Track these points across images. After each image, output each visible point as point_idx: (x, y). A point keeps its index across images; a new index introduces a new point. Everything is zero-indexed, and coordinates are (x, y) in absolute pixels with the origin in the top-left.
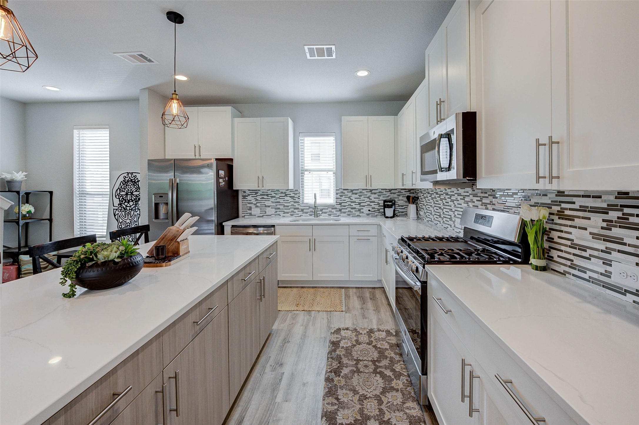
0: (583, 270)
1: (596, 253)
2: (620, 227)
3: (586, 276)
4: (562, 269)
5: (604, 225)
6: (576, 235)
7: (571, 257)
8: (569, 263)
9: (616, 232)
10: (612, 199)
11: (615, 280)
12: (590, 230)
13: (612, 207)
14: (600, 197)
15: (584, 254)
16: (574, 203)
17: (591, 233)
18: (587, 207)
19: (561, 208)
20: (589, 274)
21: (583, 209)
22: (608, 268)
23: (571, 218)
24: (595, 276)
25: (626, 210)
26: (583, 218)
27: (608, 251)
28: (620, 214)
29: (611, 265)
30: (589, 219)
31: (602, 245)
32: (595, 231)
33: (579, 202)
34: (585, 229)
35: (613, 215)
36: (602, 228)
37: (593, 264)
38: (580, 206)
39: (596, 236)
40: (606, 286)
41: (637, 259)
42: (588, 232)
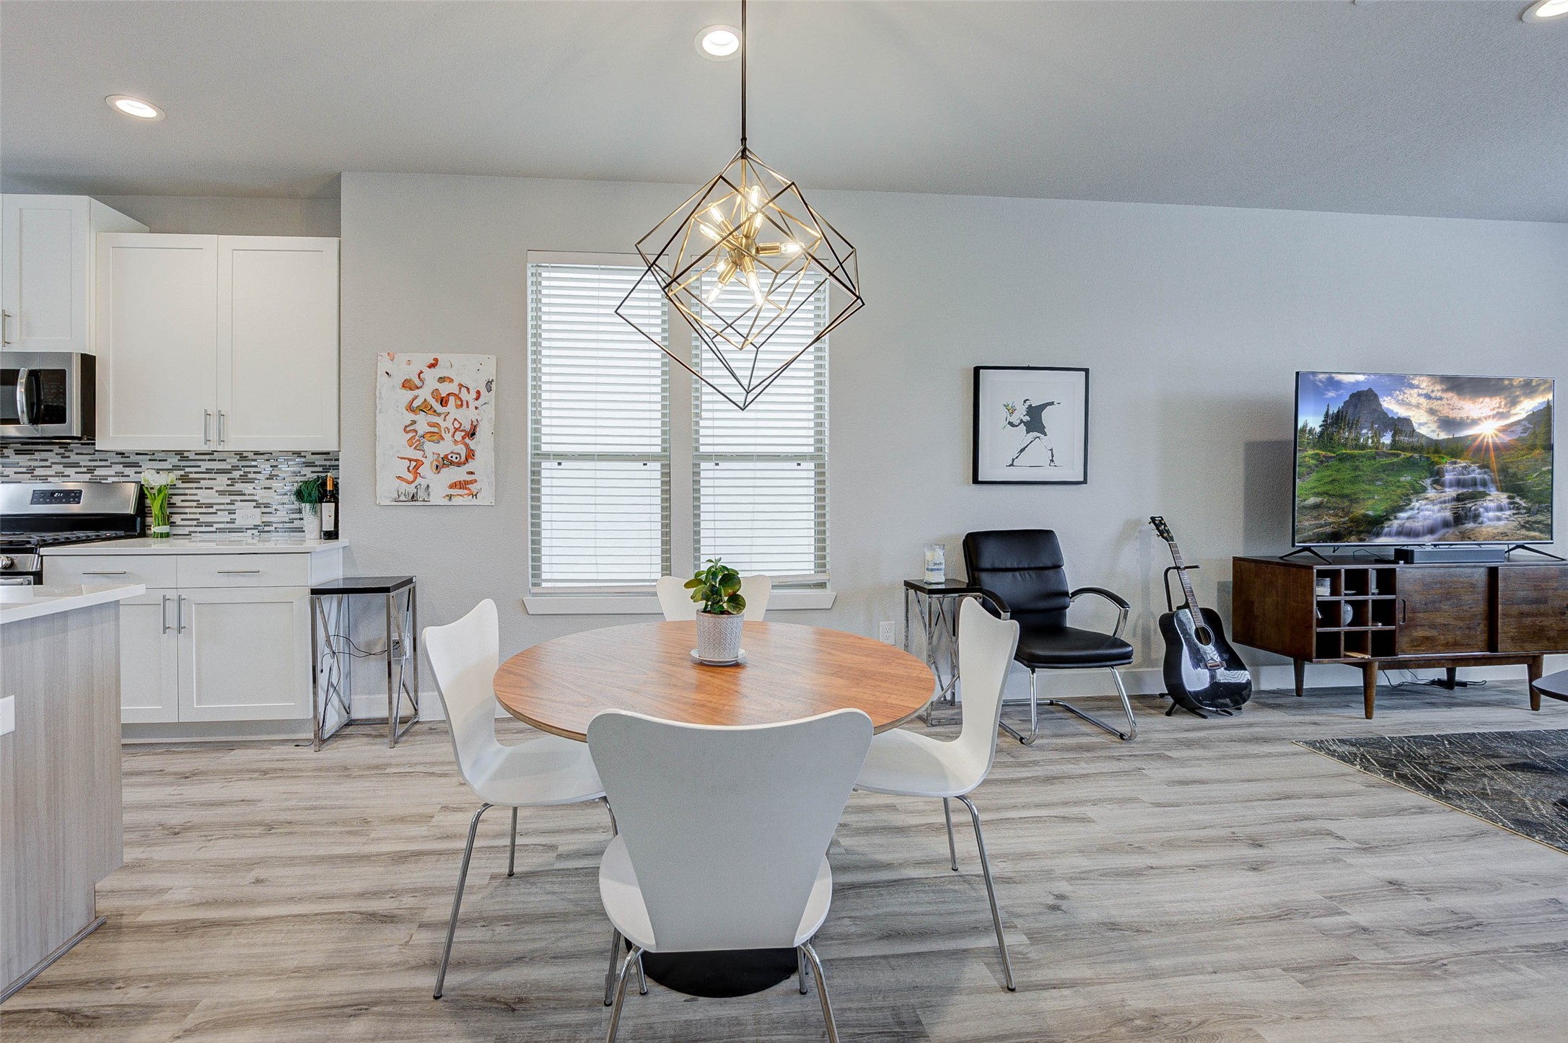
0: (210, 524)
1: (222, 507)
2: (242, 482)
3: (213, 529)
4: (186, 530)
5: (229, 482)
6: (203, 496)
7: (198, 516)
8: (195, 523)
9: (239, 486)
10: (234, 461)
11: (238, 524)
12: (215, 489)
13: (235, 468)
14: (225, 460)
15: (211, 510)
16: (199, 466)
17: (217, 491)
18: (213, 469)
19: (185, 473)
20: (216, 526)
21: (209, 471)
22: (233, 516)
23: (197, 481)
24: (222, 526)
25: (247, 469)
26: (209, 479)
27: (232, 503)
28: (242, 473)
29: (235, 513)
30: (215, 479)
31: (227, 499)
32: (221, 489)
33: (205, 466)
34: (212, 488)
35: (236, 474)
36: (227, 485)
37: (221, 516)
38: (206, 469)
39: (221, 493)
40: (231, 531)
41: (254, 504)
42: (214, 491)
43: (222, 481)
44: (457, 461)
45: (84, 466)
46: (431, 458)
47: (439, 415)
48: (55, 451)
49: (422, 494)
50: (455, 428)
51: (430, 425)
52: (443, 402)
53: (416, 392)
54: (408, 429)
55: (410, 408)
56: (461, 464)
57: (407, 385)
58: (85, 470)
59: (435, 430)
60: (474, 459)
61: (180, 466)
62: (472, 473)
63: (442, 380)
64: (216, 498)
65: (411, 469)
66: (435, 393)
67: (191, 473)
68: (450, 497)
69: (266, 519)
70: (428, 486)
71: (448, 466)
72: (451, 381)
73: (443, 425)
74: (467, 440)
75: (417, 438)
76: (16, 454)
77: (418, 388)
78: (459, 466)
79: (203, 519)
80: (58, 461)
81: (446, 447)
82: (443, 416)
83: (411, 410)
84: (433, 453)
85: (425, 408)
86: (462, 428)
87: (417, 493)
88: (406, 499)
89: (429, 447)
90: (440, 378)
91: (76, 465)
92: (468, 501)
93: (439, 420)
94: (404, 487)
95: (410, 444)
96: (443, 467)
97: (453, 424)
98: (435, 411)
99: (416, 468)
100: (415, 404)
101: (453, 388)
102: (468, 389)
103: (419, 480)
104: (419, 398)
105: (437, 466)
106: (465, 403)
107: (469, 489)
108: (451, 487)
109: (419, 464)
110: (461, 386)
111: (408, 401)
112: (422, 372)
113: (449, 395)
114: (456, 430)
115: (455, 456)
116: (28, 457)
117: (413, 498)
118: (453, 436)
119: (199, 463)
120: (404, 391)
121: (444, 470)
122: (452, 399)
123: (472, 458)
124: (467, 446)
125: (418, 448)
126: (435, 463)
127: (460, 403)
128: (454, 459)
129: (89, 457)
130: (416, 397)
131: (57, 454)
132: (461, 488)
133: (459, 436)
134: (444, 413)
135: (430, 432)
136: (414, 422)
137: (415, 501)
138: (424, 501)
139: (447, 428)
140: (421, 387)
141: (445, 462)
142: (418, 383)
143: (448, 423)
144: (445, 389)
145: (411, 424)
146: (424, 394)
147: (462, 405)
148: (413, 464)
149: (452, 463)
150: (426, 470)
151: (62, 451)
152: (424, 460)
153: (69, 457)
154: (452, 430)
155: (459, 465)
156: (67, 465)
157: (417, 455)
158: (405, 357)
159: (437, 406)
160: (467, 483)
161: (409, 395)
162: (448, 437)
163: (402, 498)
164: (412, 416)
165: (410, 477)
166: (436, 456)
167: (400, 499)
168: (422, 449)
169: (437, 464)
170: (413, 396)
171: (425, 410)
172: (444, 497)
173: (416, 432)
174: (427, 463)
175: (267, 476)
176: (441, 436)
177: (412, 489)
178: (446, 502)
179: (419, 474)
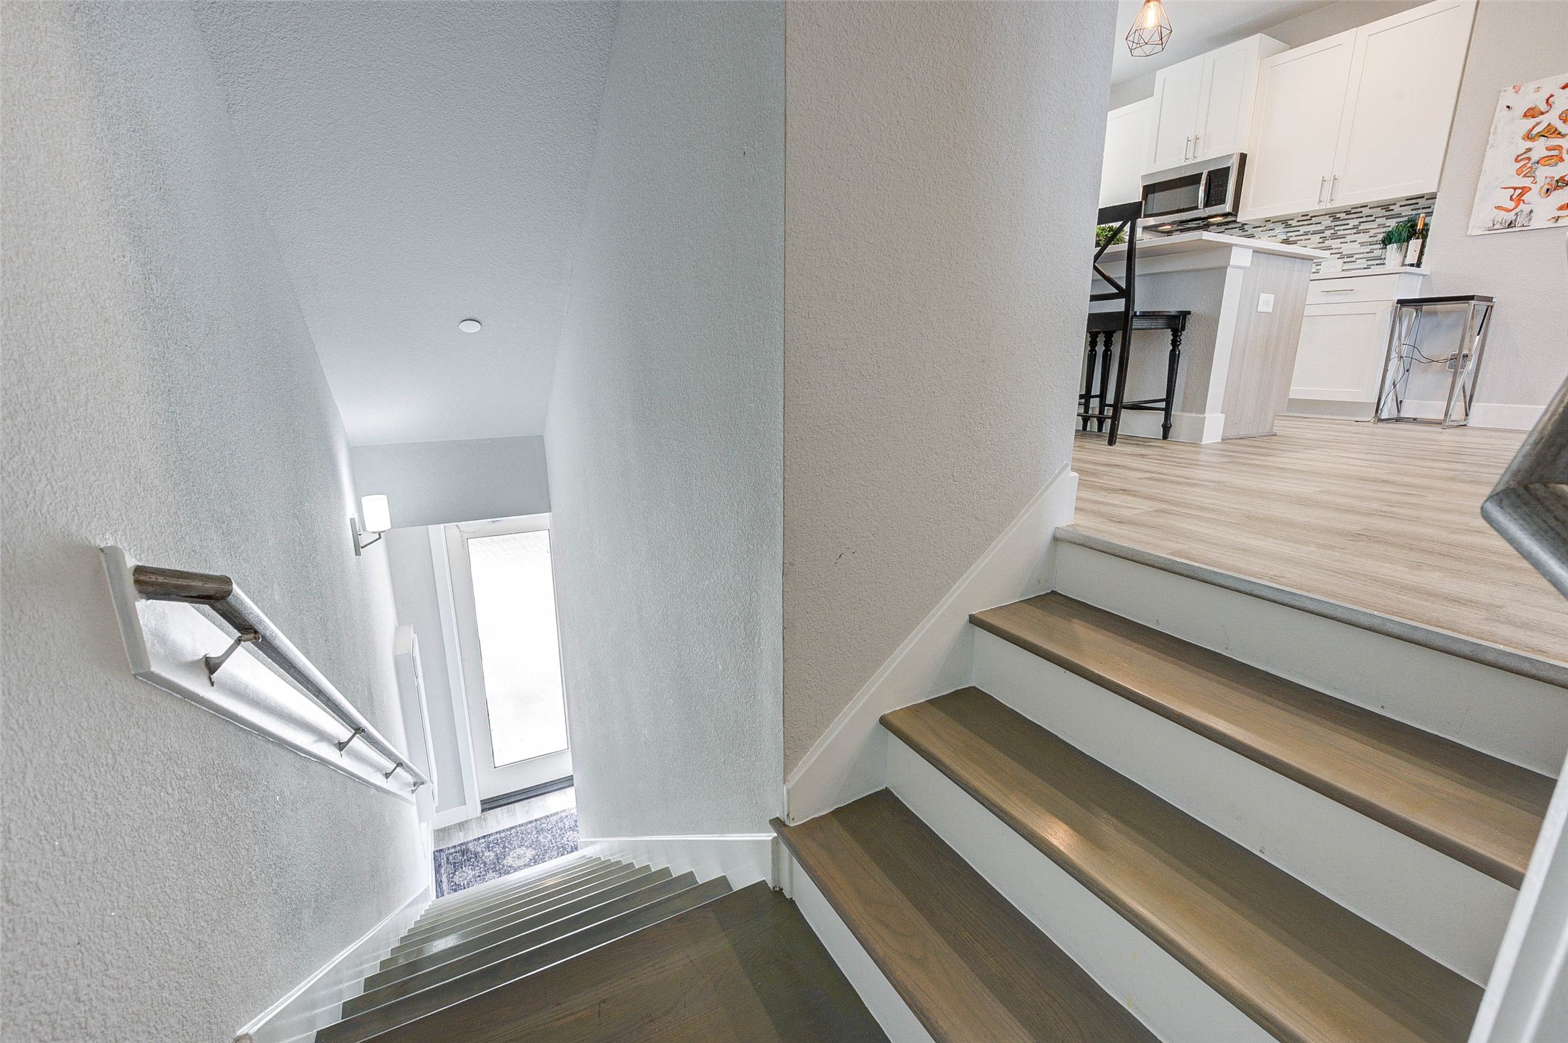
2: (1331, 239)
5: (1321, 240)
9: (1328, 243)
11: (1322, 273)
12: (1309, 247)
13: (1328, 228)
16: (1299, 231)
18: (1310, 232)
19: (1288, 237)
21: (1306, 233)
22: (1318, 267)
25: (1336, 228)
26: (1305, 240)
28: (1332, 231)
29: (1322, 265)
30: (1310, 240)
32: (1314, 246)
33: (1304, 229)
34: (1306, 247)
35: (1328, 233)
36: (1319, 243)
38: (1304, 233)
41: (1338, 256)
43: (1316, 238)
46: (1541, 182)
47: (1563, 136)
49: (1521, 220)
51: (1548, 149)
53: (1540, 118)
54: (1520, 158)
57: (1530, 114)
59: (1555, 153)
65: (1514, 197)
66: (1564, 115)
68: (1557, 219)
70: (1531, 211)
71: (1561, 187)
75: (1529, 165)
77: (1542, 113)
83: (1528, 138)
84: (1546, 177)
85: (1548, 132)
87: (1516, 220)
88: (1502, 227)
89: (1543, 172)
93: (1563, 142)
94: (1502, 215)
95: (1519, 172)
96: (1555, 189)
98: (1560, 133)
99: (1521, 195)
100: (1535, 131)
103: (1522, 206)
104: (1541, 124)
105: (1548, 190)
108: (1561, 207)
109: (1525, 190)
111: (1528, 129)
112: (1552, 96)
117: (1510, 225)
119: (1299, 228)
120: (1525, 120)
121: (1555, 194)
125: (1528, 175)
126: (1547, 187)
130: (1538, 124)
135: (1547, 157)
136: (1529, 150)
137: (1512, 227)
138: (1523, 226)
140: (1546, 112)
141: (1561, 183)
142: (1543, 107)
145: (1525, 153)
146: (1551, 117)
148: (1519, 192)
150: (1533, 197)
152: (1532, 186)
157: (1527, 182)
158: (1533, 85)
159: (1564, 128)
161: (1530, 123)
163: (1497, 226)
164: (1529, 144)
165: (1512, 204)
166: (1550, 179)
167: (1495, 227)
168: (1534, 175)
169: (1548, 187)
170: (1534, 123)
171: (1546, 135)
172: (1549, 220)
173: (1529, 159)
174: (1535, 188)
175: (1355, 231)
176: (1561, 158)
177: (1511, 216)
178: (1551, 224)
179: (1523, 201)
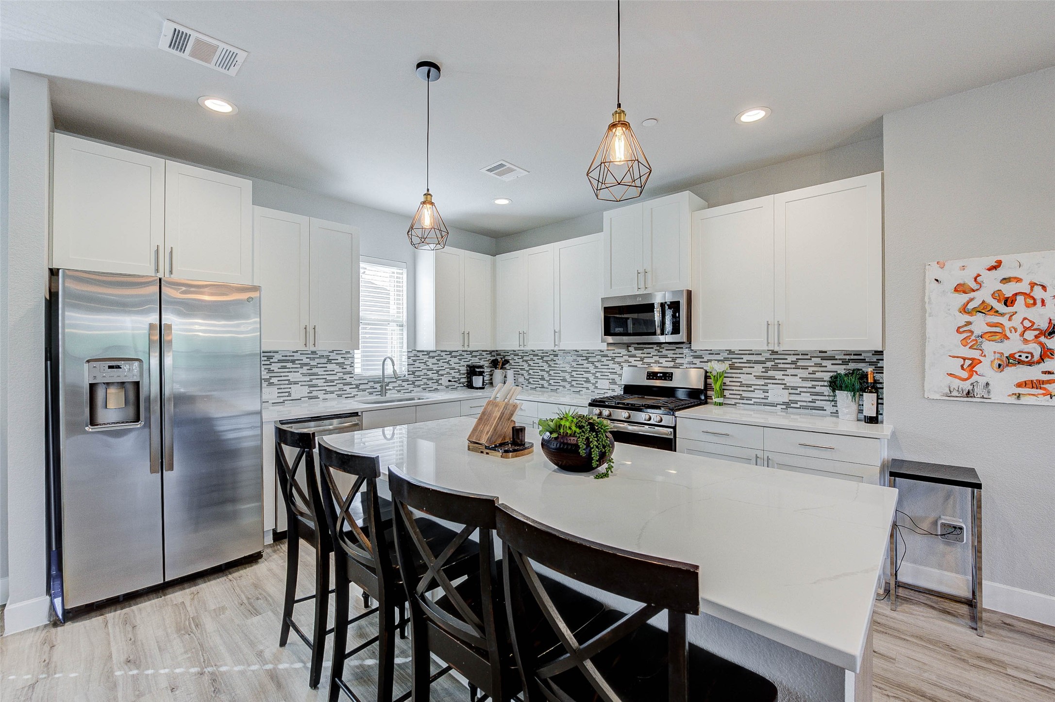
0: (749, 399)
1: (758, 387)
2: (773, 370)
3: (752, 402)
4: (733, 402)
5: (764, 370)
6: (744, 379)
7: (741, 393)
8: (739, 397)
9: (770, 373)
10: (768, 355)
11: (770, 400)
12: (753, 374)
13: (768, 360)
14: (761, 354)
15: (750, 389)
16: (742, 358)
17: (754, 376)
18: (752, 361)
19: (732, 363)
20: (754, 400)
21: (749, 362)
22: (766, 394)
23: (740, 368)
24: (758, 400)
25: (777, 361)
26: (748, 367)
27: (766, 385)
28: (773, 364)
29: (768, 392)
30: (754, 367)
31: (762, 382)
32: (758, 374)
33: (746, 358)
34: (751, 374)
35: (769, 364)
36: (762, 372)
37: (757, 394)
38: (747, 361)
39: (758, 377)
40: (765, 405)
41: (783, 386)
42: (753, 375)
43: (758, 369)
44: (1027, 360)
45: (670, 357)
46: (990, 357)
47: (1002, 315)
48: (655, 348)
49: (979, 391)
50: (1024, 327)
51: (988, 324)
52: (1008, 302)
53: (972, 295)
54: (961, 330)
55: (964, 310)
56: (1034, 363)
57: (960, 289)
58: (670, 359)
59: (998, 330)
60: (1053, 358)
61: (729, 358)
62: (1050, 373)
63: (1006, 280)
64: (753, 380)
65: (965, 367)
66: (997, 295)
67: (737, 363)
68: (1019, 396)
69: (793, 398)
70: (987, 384)
71: (1014, 365)
72: (1018, 280)
73: (1007, 324)
74: (1042, 339)
75: (973, 338)
76: (635, 350)
77: (974, 291)
78: (1030, 366)
79: (745, 394)
80: (656, 354)
81: (1013, 345)
82: (1007, 316)
83: (966, 312)
84: (995, 352)
85: (984, 309)
86: (1035, 327)
87: (973, 390)
88: (960, 395)
89: (990, 347)
90: (1004, 279)
91: (666, 357)
92: (1044, 401)
93: (1003, 320)
94: (956, 383)
95: (964, 343)
96: (1007, 365)
97: (1022, 323)
98: (997, 312)
99: (972, 366)
100: (971, 306)
101: (1024, 287)
102: (1044, 288)
103: (975, 378)
104: (975, 300)
105: (1000, 365)
106: (1039, 302)
107: (1045, 389)
108: (1019, 385)
109: (975, 362)
110: (1033, 285)
111: (963, 303)
112: (979, 275)
113: (1016, 294)
114: (1026, 329)
115: (1024, 355)
116: (641, 352)
117: (968, 395)
118: (1022, 335)
119: (742, 356)
120: (956, 295)
121: (1009, 370)
122: (1020, 299)
123: (1049, 357)
124: (1042, 345)
125: (975, 347)
126: (997, 362)
127: (1032, 302)
128: (1023, 358)
129: (673, 352)
130: (971, 300)
131: (656, 350)
132: (1033, 387)
133: (1030, 335)
134: (1009, 313)
135: (990, 332)
136: (969, 323)
137: (971, 397)
138: (983, 397)
139: (1014, 328)
140: (977, 290)
141: (1013, 360)
142: (974, 285)
143: (1016, 321)
144: (1009, 290)
145: (966, 325)
146: (984, 295)
147: (1035, 304)
148: (968, 362)
149: (1020, 362)
150: (986, 370)
151: (658, 348)
152: (981, 359)
153: (662, 352)
154: (1020, 329)
155: (1030, 364)
156: (661, 357)
157: (975, 354)
158: (961, 263)
159: (1000, 307)
160: (1043, 382)
161: (963, 298)
162: (1015, 337)
163: (955, 393)
164: (967, 318)
165: (965, 375)
166: (999, 355)
167: (953, 394)
168: (980, 348)
169: (999, 362)
170: (967, 299)
171: (983, 311)
172: (1009, 396)
173: (972, 332)
174: (986, 362)
175: (793, 366)
176: (1006, 335)
177: (967, 386)
178: (1013, 400)
179: (976, 372)
